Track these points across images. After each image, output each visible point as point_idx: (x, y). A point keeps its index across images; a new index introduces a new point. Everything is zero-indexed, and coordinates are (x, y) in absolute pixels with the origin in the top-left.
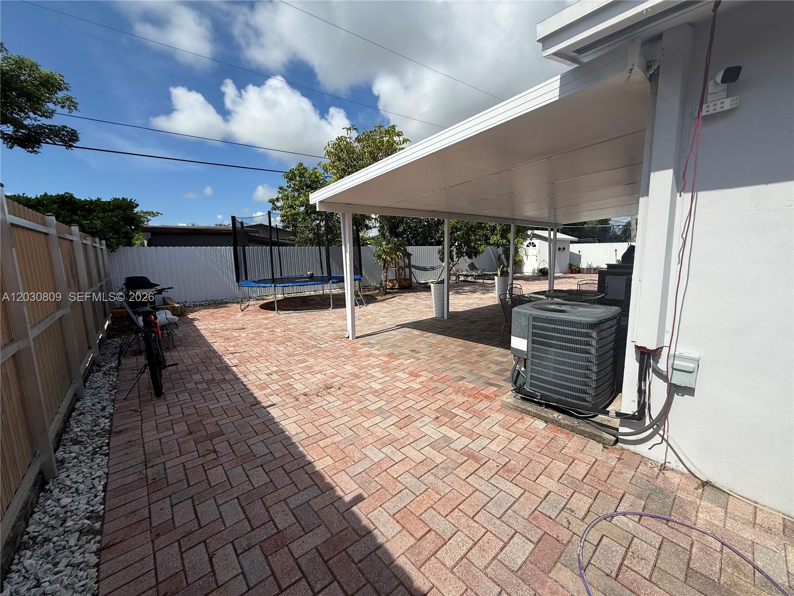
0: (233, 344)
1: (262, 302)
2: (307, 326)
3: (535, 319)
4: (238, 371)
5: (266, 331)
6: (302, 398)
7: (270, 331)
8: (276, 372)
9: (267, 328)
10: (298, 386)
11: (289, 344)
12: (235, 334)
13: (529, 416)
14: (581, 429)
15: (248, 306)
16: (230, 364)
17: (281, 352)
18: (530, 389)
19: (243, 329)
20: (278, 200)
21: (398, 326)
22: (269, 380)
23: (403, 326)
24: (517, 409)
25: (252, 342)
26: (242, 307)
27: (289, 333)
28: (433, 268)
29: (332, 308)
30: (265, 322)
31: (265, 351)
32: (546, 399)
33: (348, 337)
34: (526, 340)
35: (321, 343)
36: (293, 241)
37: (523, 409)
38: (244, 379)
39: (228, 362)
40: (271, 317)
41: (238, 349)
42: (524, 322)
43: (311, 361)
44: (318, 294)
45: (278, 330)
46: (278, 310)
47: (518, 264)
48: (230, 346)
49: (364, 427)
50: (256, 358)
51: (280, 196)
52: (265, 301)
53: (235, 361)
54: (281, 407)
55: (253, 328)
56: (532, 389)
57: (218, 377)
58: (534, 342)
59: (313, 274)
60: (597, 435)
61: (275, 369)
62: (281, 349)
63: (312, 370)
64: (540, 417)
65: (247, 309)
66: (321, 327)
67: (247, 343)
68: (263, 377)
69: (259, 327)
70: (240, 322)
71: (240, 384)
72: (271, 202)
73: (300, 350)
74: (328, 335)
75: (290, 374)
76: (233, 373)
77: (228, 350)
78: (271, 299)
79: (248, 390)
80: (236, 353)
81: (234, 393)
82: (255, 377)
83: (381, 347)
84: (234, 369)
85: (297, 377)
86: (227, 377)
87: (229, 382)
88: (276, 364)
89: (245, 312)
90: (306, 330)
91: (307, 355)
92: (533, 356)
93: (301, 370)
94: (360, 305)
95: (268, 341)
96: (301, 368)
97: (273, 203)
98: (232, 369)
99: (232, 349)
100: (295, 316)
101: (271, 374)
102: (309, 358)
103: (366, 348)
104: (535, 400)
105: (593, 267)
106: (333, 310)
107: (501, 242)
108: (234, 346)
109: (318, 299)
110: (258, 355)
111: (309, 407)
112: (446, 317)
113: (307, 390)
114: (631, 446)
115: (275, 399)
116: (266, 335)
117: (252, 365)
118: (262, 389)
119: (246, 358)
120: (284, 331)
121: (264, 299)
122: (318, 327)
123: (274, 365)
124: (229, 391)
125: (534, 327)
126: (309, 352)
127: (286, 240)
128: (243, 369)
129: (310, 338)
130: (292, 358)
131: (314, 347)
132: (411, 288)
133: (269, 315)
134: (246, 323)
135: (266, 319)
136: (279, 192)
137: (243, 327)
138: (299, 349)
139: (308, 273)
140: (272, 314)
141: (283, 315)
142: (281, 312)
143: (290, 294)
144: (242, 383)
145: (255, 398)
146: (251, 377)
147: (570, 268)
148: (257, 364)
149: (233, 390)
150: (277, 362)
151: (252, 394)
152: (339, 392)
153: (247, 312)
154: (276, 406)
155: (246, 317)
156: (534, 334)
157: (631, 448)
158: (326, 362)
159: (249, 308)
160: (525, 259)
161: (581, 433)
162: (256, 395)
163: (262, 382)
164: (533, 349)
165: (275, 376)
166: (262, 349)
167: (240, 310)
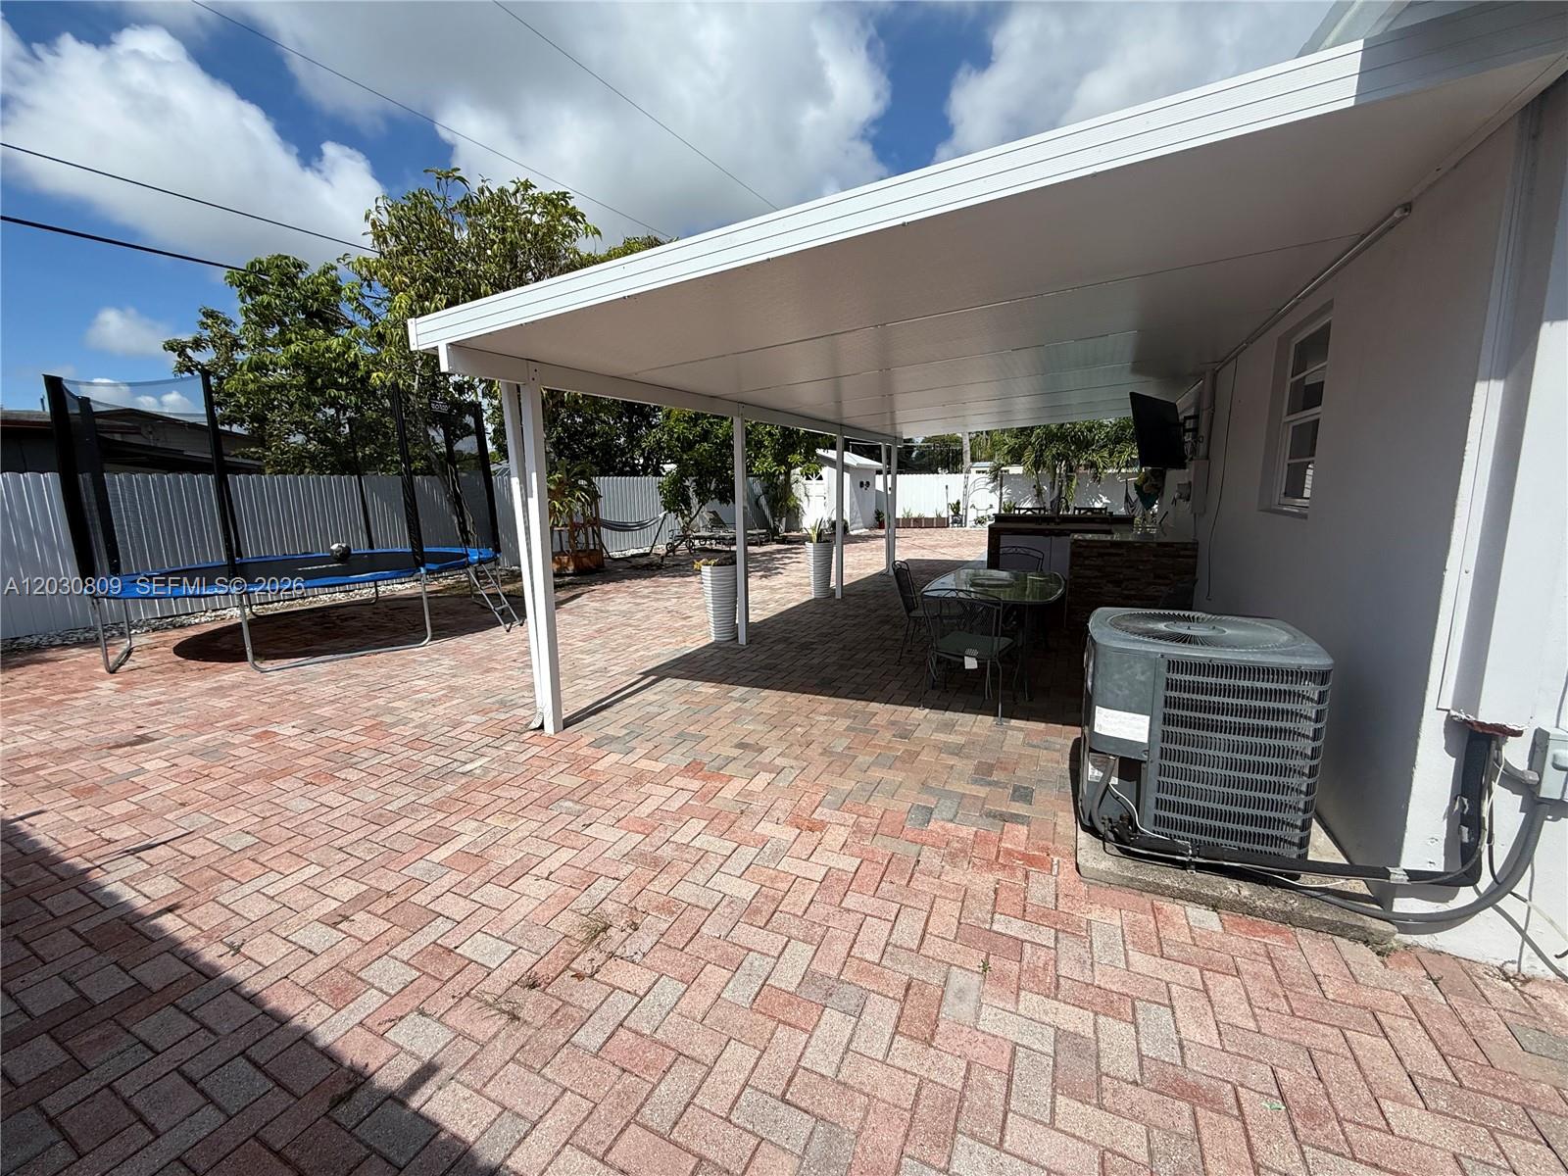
0: (119, 808)
1: (177, 636)
2: (381, 702)
3: (1174, 665)
4: (193, 932)
5: (243, 738)
6: (530, 1003)
7: (258, 737)
8: (361, 902)
9: (237, 728)
10: (479, 948)
11: (352, 775)
12: (117, 765)
13: (1163, 898)
14: (1311, 916)
15: (129, 652)
16: (140, 902)
17: (337, 813)
18: (1154, 832)
19: (143, 739)
20: (197, 344)
21: (646, 674)
22: (348, 946)
23: (661, 673)
24: (1128, 884)
25: (204, 788)
26: (112, 658)
27: (328, 733)
28: (642, 525)
29: (431, 640)
30: (223, 704)
31: (275, 820)
32: (1211, 854)
33: (542, 727)
34: (1148, 718)
35: (461, 756)
36: (259, 459)
37: (1148, 884)
38: (236, 970)
39: (127, 895)
40: (234, 686)
41: (152, 829)
42: (1143, 673)
43: (468, 833)
44: (358, 598)
45: (286, 730)
46: (255, 659)
47: (793, 514)
48: (113, 821)
49: (822, 1076)
50: (249, 853)
51: (207, 334)
52: (191, 633)
53: (161, 887)
54: (465, 1076)
55: (184, 731)
56: (1161, 829)
57: (104, 984)
58: (1167, 720)
59: (348, 549)
60: (1352, 927)
61: (347, 890)
62: (332, 799)
63: (494, 868)
64: (1196, 898)
65: (128, 665)
66: (433, 702)
67: (184, 797)
68: (317, 937)
69: (204, 724)
70: (120, 714)
71: (229, 996)
72: (174, 350)
73: (405, 796)
74: (469, 726)
75: (421, 899)
76: (173, 948)
77: (109, 842)
78: (205, 623)
79: (280, 1020)
80: (151, 847)
81: (216, 1057)
82: (284, 948)
83: (651, 745)
84: (169, 923)
85: (456, 908)
86: (152, 974)
87: (168, 997)
88: (344, 869)
89: (128, 676)
90: (388, 719)
91: (438, 807)
92: (1164, 754)
93: (455, 877)
94: (505, 623)
95: (269, 776)
96: (446, 865)
97: (182, 353)
98: (159, 930)
99: (125, 833)
100: (320, 675)
101: (346, 918)
102: (453, 818)
103: (614, 757)
104: (1178, 858)
105: (913, 516)
106: (437, 644)
107: (776, 470)
108: (128, 818)
109: (367, 613)
110: (250, 840)
111: (580, 1038)
112: (742, 639)
113: (525, 960)
114: (1422, 936)
115: (421, 1040)
116: (247, 753)
117: (247, 889)
118: (340, 998)
119: (201, 863)
120: (311, 731)
121: (182, 626)
122: (422, 703)
123: (337, 871)
124: (186, 1050)
125: (1171, 685)
126: (438, 794)
127: (236, 456)
128: (209, 916)
129: (416, 742)
130: (392, 830)
131: (445, 774)
132: (603, 572)
133: (225, 677)
134: (145, 717)
135: (220, 691)
136: (203, 323)
137: (140, 732)
138: (398, 790)
139: (335, 547)
140: (233, 674)
141: (280, 675)
142: (267, 665)
143: (268, 603)
144: (234, 987)
145: (328, 1054)
146: (266, 950)
147: (878, 518)
148: (264, 881)
149: (202, 1039)
150: (342, 856)
151: (305, 1038)
152: (644, 940)
153: (136, 675)
154: (442, 1075)
155: (137, 693)
156: (1169, 702)
157: (1424, 940)
158: (526, 828)
159: (137, 660)
160: (804, 505)
161: (1314, 925)
162: (325, 1037)
163: (323, 963)
164: (1166, 737)
165: (365, 925)
166: (256, 809)
167: (103, 670)
